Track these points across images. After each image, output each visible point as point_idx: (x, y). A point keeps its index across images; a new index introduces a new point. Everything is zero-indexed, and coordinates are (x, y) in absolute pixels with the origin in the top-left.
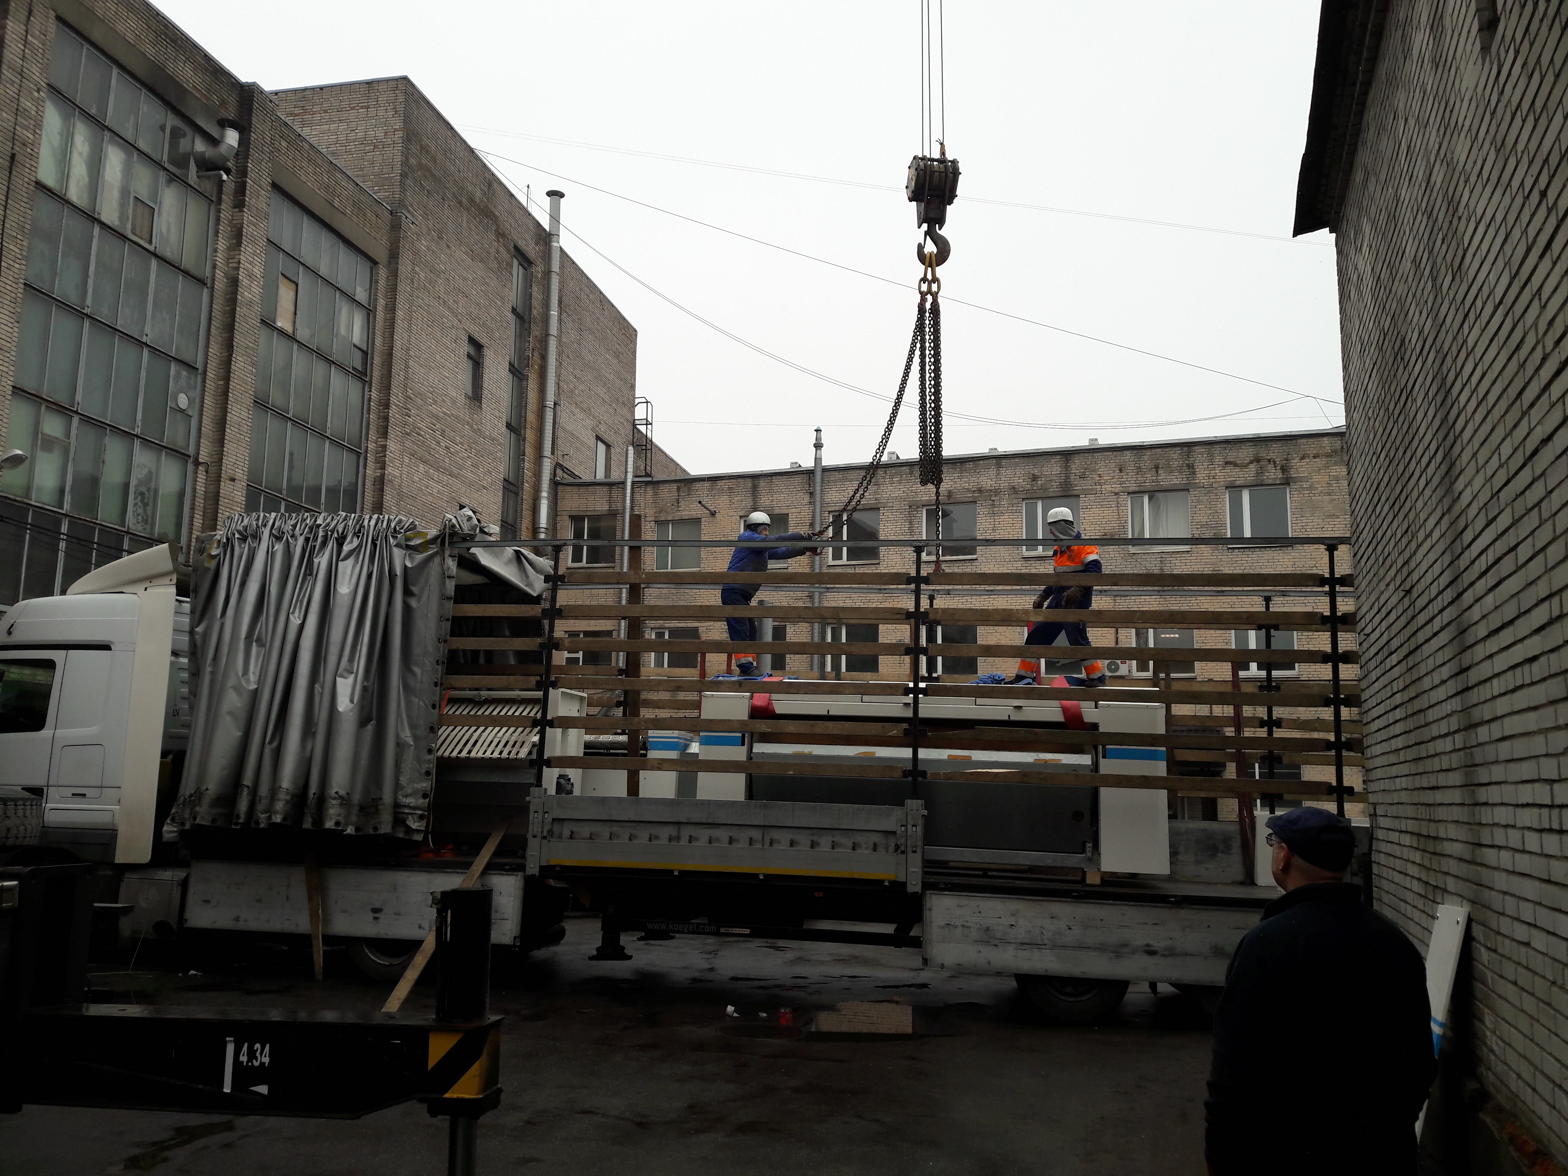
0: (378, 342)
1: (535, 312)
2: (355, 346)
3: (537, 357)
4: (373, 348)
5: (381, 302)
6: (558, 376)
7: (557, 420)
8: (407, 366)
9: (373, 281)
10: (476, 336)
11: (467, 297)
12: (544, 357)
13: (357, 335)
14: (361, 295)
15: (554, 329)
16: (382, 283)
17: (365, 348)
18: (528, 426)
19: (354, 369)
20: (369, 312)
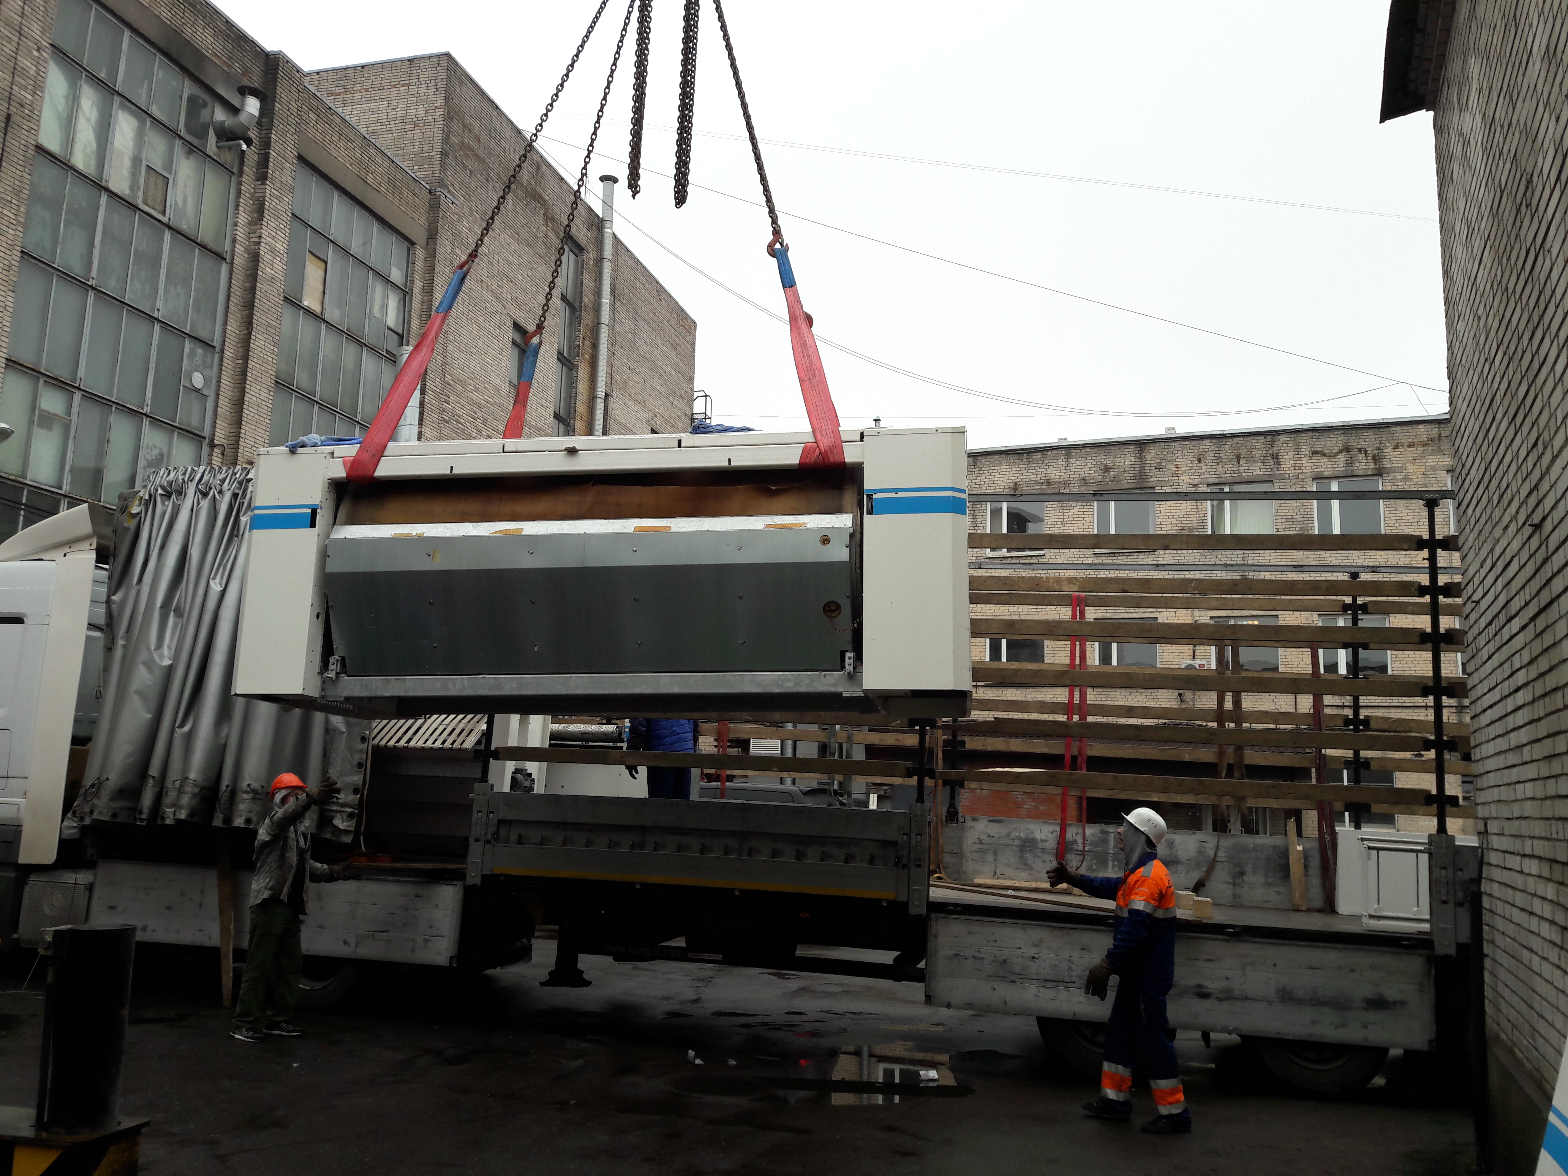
0: (415, 324)
1: (586, 300)
2: (389, 328)
3: (588, 347)
4: (409, 331)
5: (418, 285)
6: (611, 366)
7: (610, 411)
8: (445, 351)
9: (410, 263)
10: (522, 323)
11: (512, 282)
12: (595, 346)
13: (392, 319)
14: (396, 275)
15: (605, 316)
16: (419, 265)
17: (401, 332)
18: (578, 418)
19: (387, 351)
20: (405, 294)
